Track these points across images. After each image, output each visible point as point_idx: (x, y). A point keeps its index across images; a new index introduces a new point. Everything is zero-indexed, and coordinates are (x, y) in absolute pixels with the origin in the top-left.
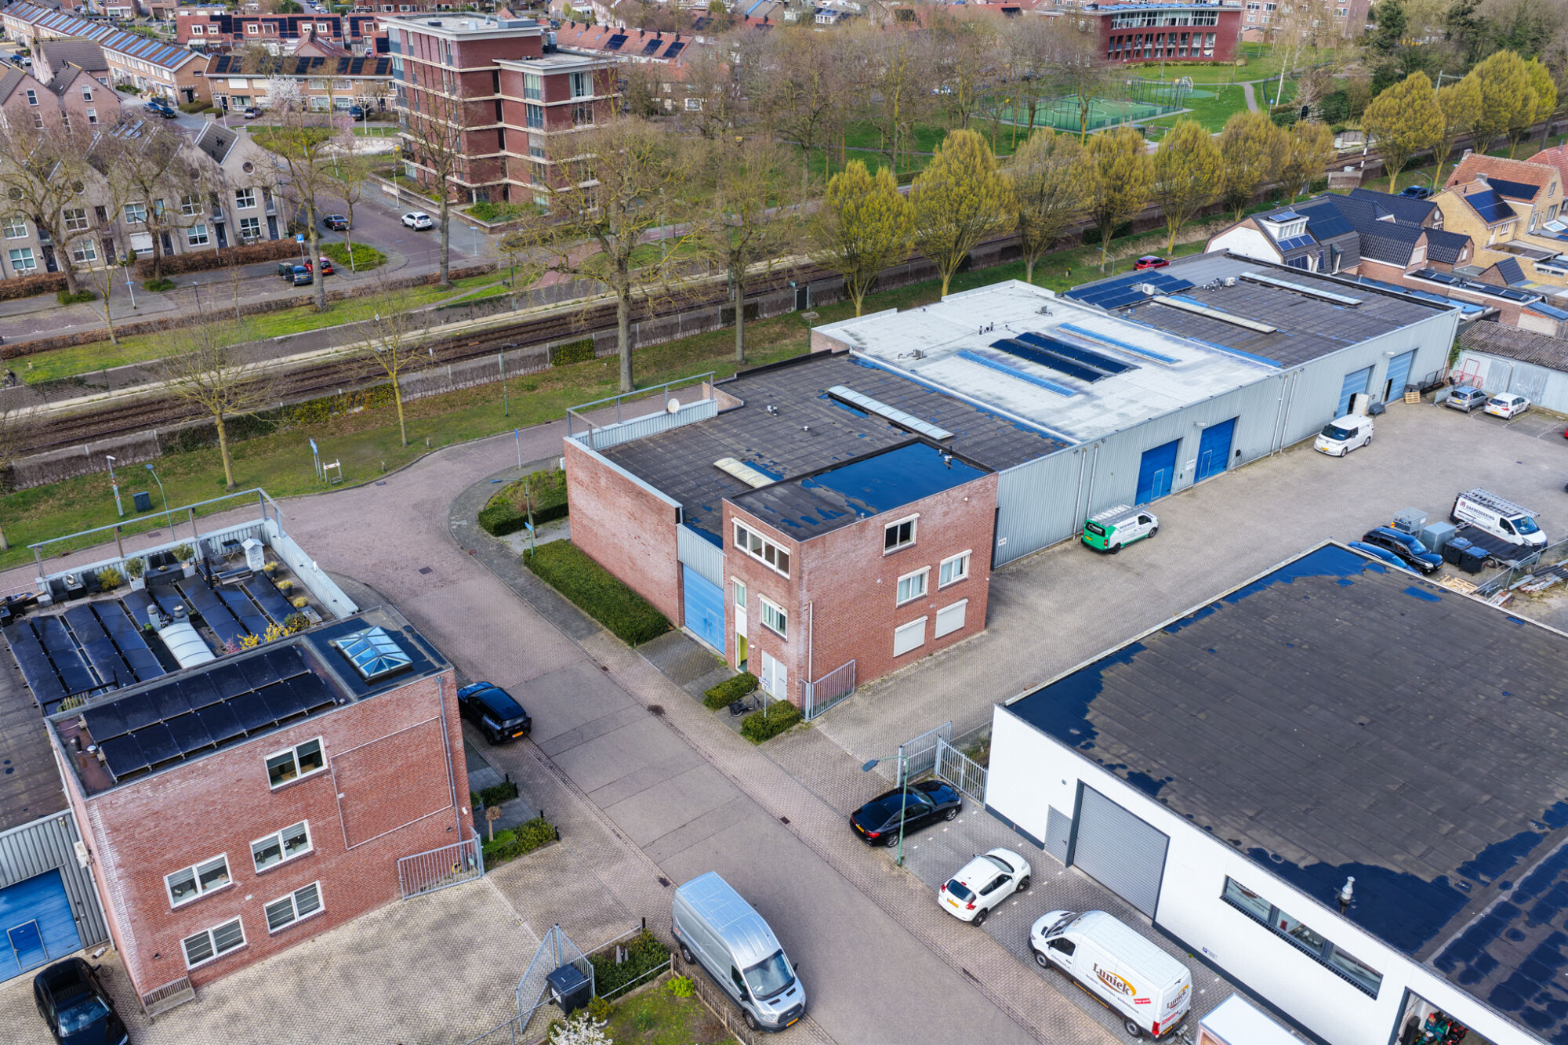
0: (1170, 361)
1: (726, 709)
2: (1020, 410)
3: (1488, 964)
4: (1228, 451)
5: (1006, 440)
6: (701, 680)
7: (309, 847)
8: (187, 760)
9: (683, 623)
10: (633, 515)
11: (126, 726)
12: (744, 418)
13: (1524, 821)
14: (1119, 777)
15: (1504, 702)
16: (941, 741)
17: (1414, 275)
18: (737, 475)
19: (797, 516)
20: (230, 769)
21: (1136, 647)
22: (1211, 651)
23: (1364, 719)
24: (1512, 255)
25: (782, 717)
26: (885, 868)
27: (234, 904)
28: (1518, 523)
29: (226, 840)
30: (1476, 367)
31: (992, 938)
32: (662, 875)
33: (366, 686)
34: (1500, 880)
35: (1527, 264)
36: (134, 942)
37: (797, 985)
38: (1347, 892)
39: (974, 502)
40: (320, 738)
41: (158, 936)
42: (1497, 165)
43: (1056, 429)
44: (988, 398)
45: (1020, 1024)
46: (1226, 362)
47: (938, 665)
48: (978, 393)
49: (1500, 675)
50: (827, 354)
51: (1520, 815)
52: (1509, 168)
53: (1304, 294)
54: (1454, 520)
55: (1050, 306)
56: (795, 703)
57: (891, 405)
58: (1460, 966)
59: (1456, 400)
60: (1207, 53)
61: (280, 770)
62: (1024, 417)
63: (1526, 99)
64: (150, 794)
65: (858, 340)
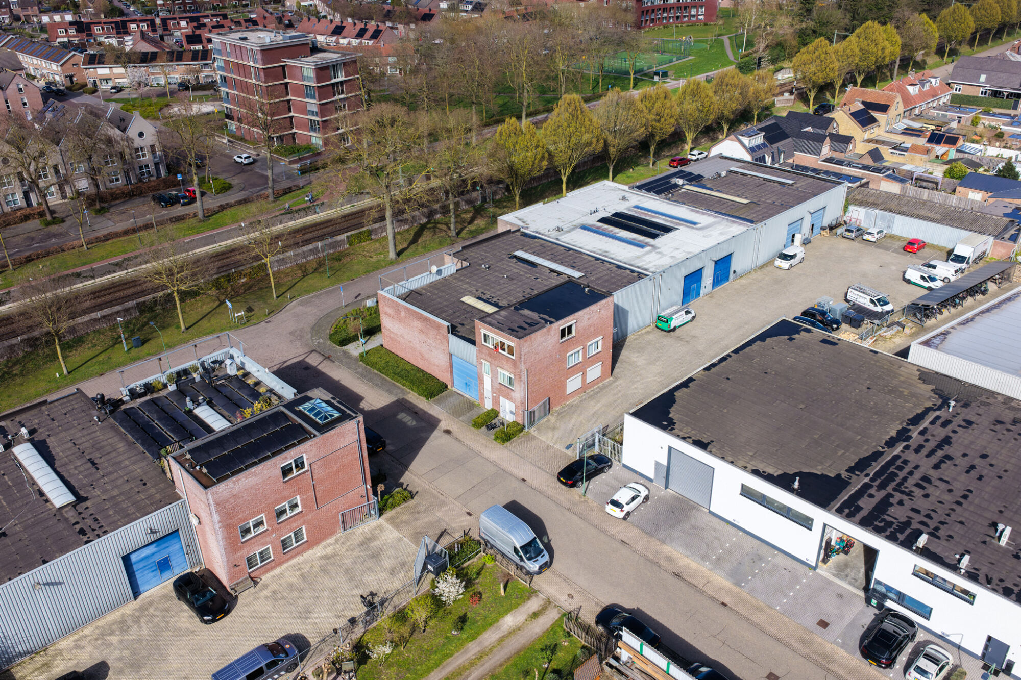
0: (695, 224)
1: (484, 428)
2: (618, 258)
3: (859, 509)
4: (729, 271)
5: (613, 275)
6: (468, 415)
7: (299, 509)
8: (246, 469)
9: (453, 385)
10: (421, 330)
11: (210, 456)
12: (471, 273)
13: (875, 447)
14: (688, 442)
15: (867, 393)
16: (597, 434)
17: (824, 161)
18: (474, 305)
19: (515, 327)
20: (266, 472)
21: (691, 380)
22: (728, 379)
23: (802, 406)
24: (877, 146)
25: (515, 429)
26: (577, 498)
27: (268, 539)
28: (878, 300)
29: (264, 507)
30: (858, 215)
31: (633, 525)
32: (468, 511)
33: (323, 429)
34: (865, 473)
35: (885, 151)
36: (225, 560)
37: (545, 552)
38: (796, 485)
39: (603, 311)
40: (304, 455)
41: (236, 556)
42: (866, 93)
43: (638, 267)
44: (600, 252)
45: (651, 561)
46: (725, 223)
47: (590, 397)
48: (594, 250)
49: (866, 380)
50: (509, 232)
51: (874, 444)
52: (874, 94)
53: (765, 179)
54: (847, 301)
55: (627, 195)
56: (520, 422)
57: (549, 260)
58: (847, 511)
59: (848, 234)
60: (700, 17)
61: (286, 471)
62: (620, 262)
63: (883, 49)
64: (232, 486)
65: (524, 222)
